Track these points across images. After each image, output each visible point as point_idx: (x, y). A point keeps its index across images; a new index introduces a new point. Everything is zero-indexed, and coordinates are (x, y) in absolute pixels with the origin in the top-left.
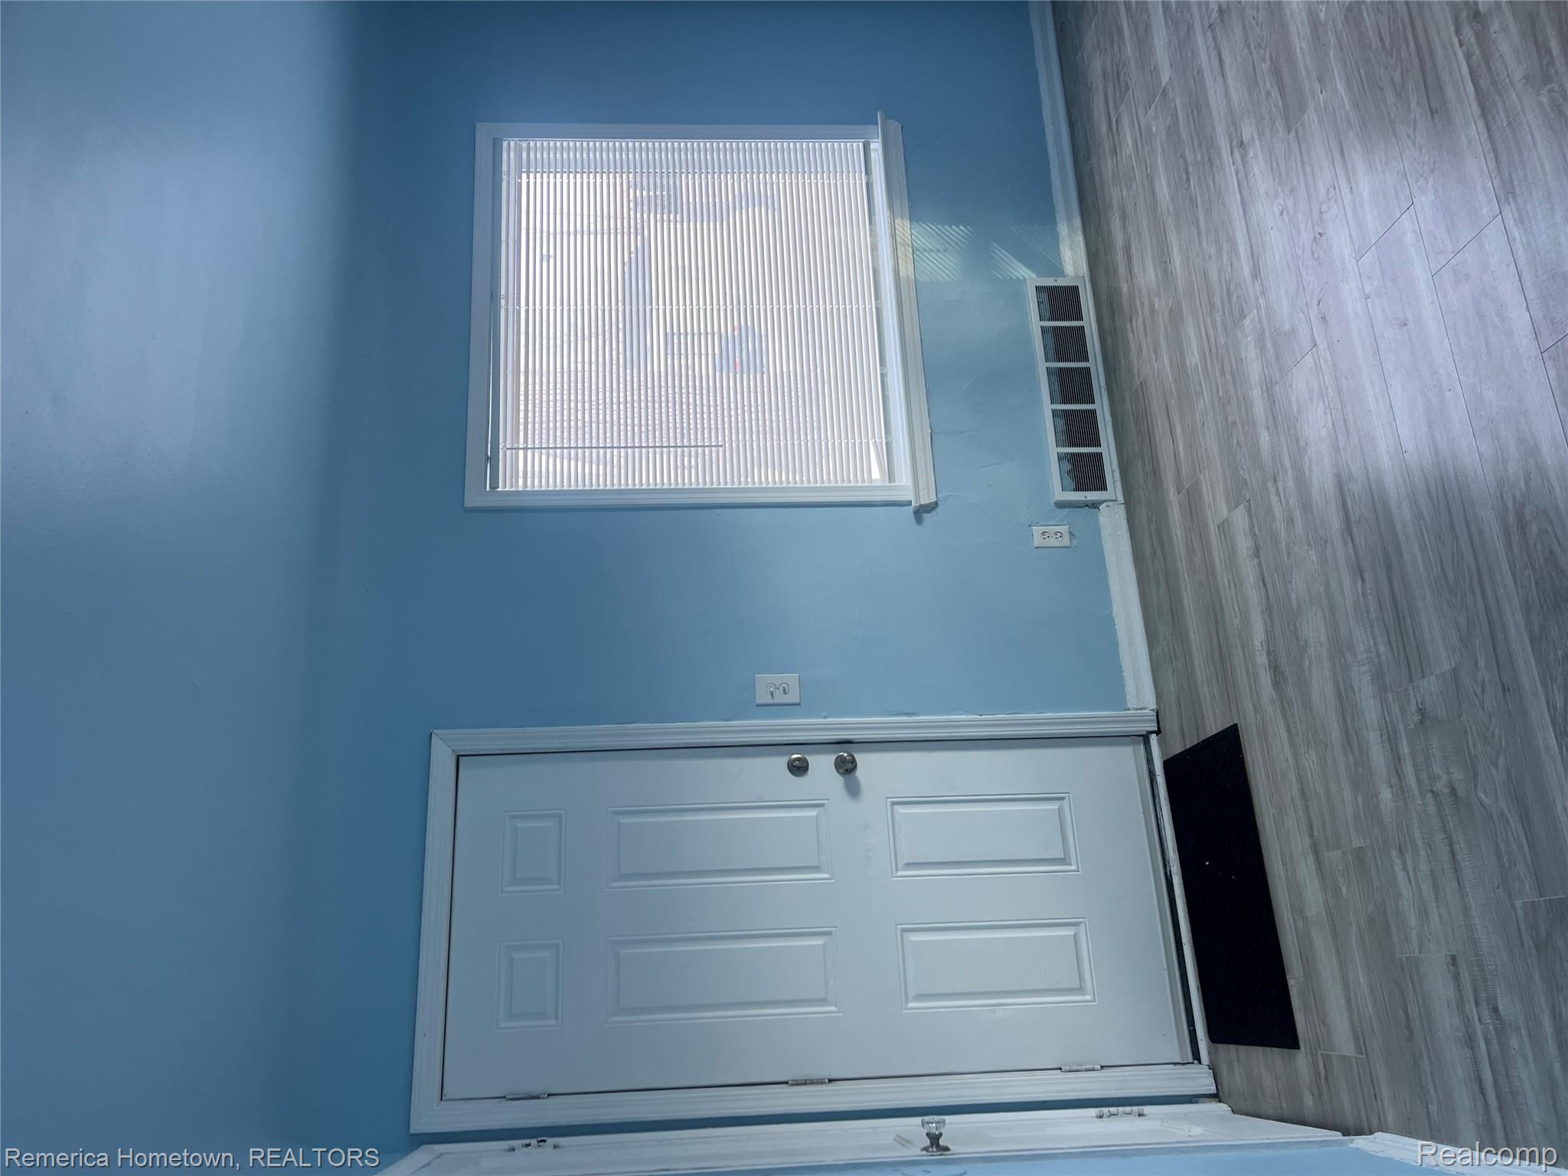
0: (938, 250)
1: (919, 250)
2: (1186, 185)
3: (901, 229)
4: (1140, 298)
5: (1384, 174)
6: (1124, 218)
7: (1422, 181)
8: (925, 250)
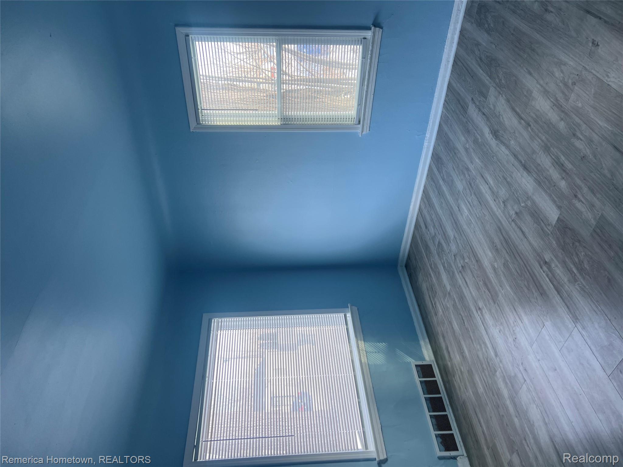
0: (376, 352)
1: (368, 352)
2: (464, 324)
3: (360, 345)
4: (456, 367)
5: (531, 316)
6: (444, 337)
7: (545, 317)
8: (370, 352)
